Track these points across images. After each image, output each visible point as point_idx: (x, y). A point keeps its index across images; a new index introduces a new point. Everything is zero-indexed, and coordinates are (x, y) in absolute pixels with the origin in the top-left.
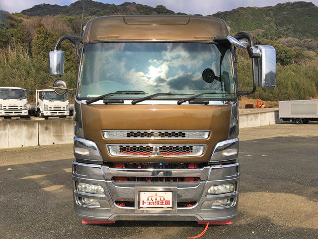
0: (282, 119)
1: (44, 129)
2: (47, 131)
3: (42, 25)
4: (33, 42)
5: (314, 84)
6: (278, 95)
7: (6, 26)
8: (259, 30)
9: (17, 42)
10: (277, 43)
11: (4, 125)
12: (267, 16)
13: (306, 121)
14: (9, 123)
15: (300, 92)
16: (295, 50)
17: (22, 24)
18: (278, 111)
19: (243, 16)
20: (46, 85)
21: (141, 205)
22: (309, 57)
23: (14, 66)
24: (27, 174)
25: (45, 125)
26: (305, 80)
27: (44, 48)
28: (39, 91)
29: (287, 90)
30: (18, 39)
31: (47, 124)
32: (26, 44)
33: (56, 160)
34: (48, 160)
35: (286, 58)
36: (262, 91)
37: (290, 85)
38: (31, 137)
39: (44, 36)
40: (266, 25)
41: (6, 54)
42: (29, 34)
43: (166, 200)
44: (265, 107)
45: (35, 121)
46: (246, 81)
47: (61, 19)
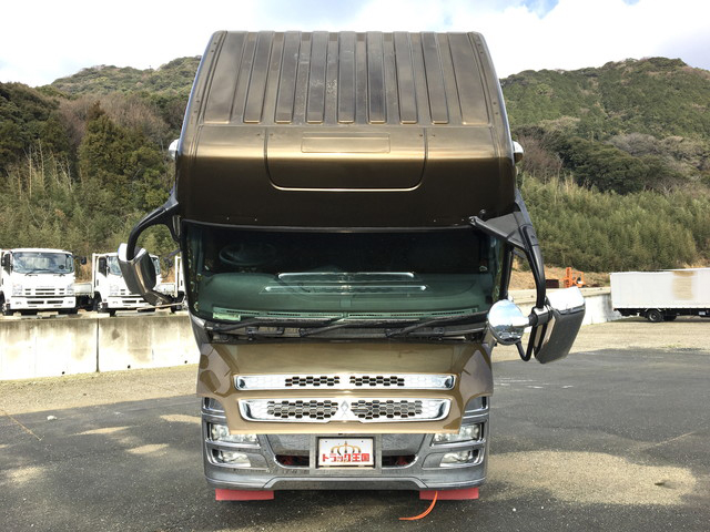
0: (618, 312)
1: (110, 335)
2: (116, 341)
3: (102, 113)
4: (82, 148)
5: (689, 234)
6: (612, 258)
7: (24, 116)
8: (567, 117)
9: (46, 149)
10: (607, 147)
11: (28, 329)
12: (584, 88)
13: (669, 315)
14: (38, 324)
15: (659, 253)
16: (647, 162)
17: (58, 111)
18: (609, 294)
19: (533, 89)
20: (108, 240)
21: (321, 463)
22: (677, 176)
23: (39, 202)
24: (88, 425)
25: (112, 328)
26: (669, 226)
27: (104, 161)
28: (100, 255)
29: (631, 247)
30: (49, 144)
31: (115, 325)
32: (66, 154)
33: (139, 399)
34: (124, 400)
35: (628, 178)
36: (578, 251)
37: (638, 237)
38: (82, 355)
39: (105, 136)
40: (584, 107)
41: (22, 176)
42: (71, 132)
43: (363, 452)
44: (583, 286)
45: (91, 321)
46: (541, 229)
47: (142, 100)
